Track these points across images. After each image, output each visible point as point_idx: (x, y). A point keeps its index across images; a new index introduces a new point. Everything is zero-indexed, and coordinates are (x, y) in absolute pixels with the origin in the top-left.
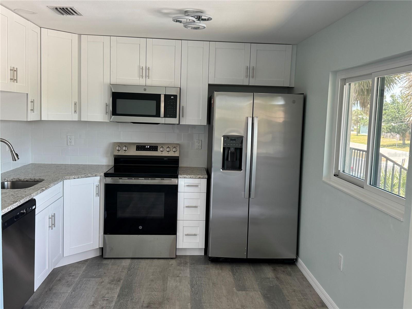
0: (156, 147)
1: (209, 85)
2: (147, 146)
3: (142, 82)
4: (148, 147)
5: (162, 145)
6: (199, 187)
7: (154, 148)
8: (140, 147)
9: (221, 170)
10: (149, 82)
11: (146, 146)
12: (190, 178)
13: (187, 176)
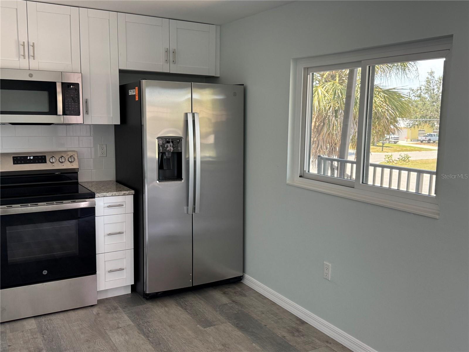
0: (43, 157)
1: (121, 72)
2: (30, 156)
3: (24, 63)
4: (32, 158)
5: (53, 154)
6: (124, 206)
7: (40, 159)
8: (19, 159)
9: (158, 182)
10: (34, 64)
11: (27, 157)
12: (112, 196)
13: (107, 194)
